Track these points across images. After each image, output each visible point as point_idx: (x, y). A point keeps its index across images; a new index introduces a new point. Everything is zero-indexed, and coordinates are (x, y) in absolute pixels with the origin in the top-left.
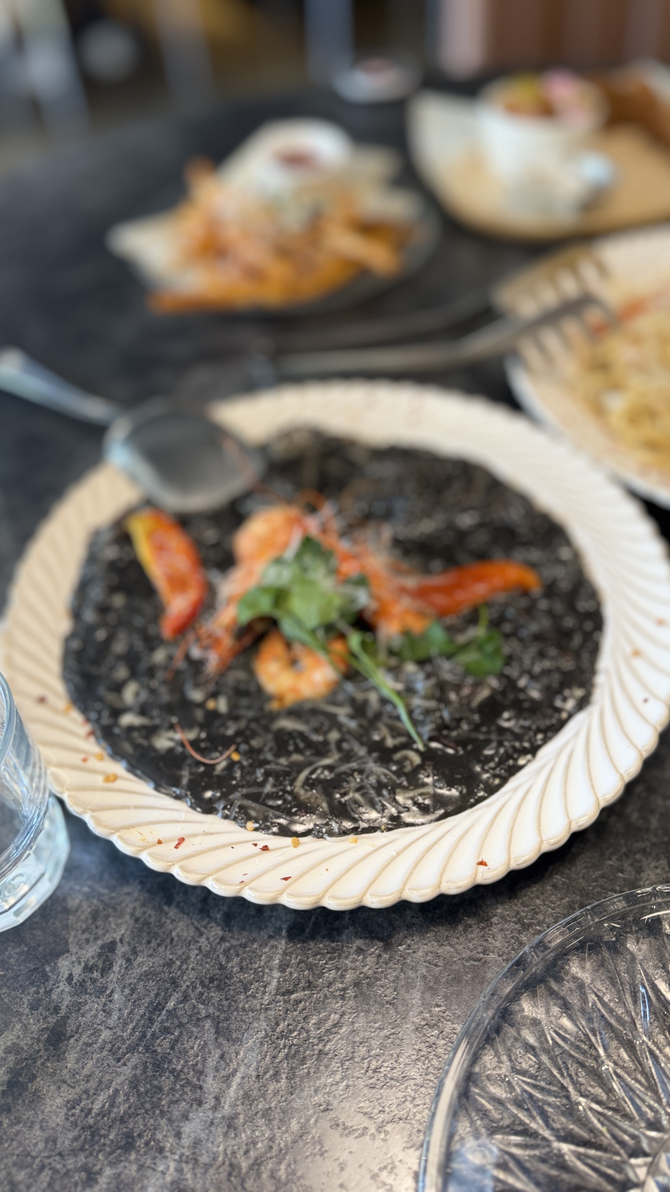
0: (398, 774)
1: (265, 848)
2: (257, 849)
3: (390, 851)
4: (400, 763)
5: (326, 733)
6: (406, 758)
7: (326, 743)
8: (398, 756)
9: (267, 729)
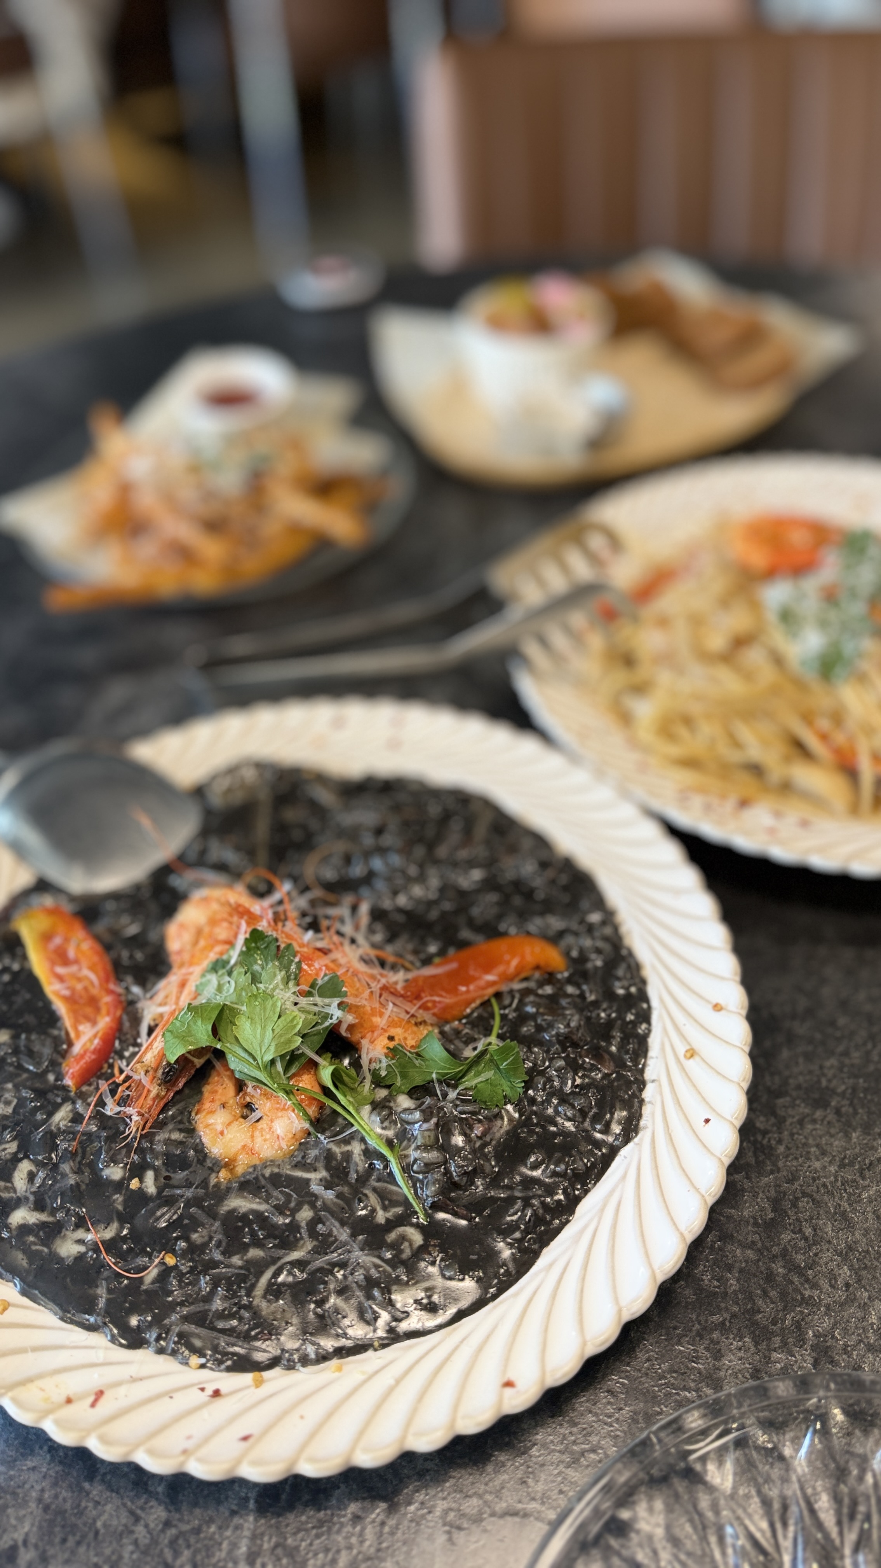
0: (393, 1263)
1: (217, 1393)
2: (204, 1397)
3: (386, 1379)
4: (395, 1246)
5: (294, 1212)
6: (403, 1238)
7: (294, 1227)
8: (392, 1236)
9: (212, 1214)
